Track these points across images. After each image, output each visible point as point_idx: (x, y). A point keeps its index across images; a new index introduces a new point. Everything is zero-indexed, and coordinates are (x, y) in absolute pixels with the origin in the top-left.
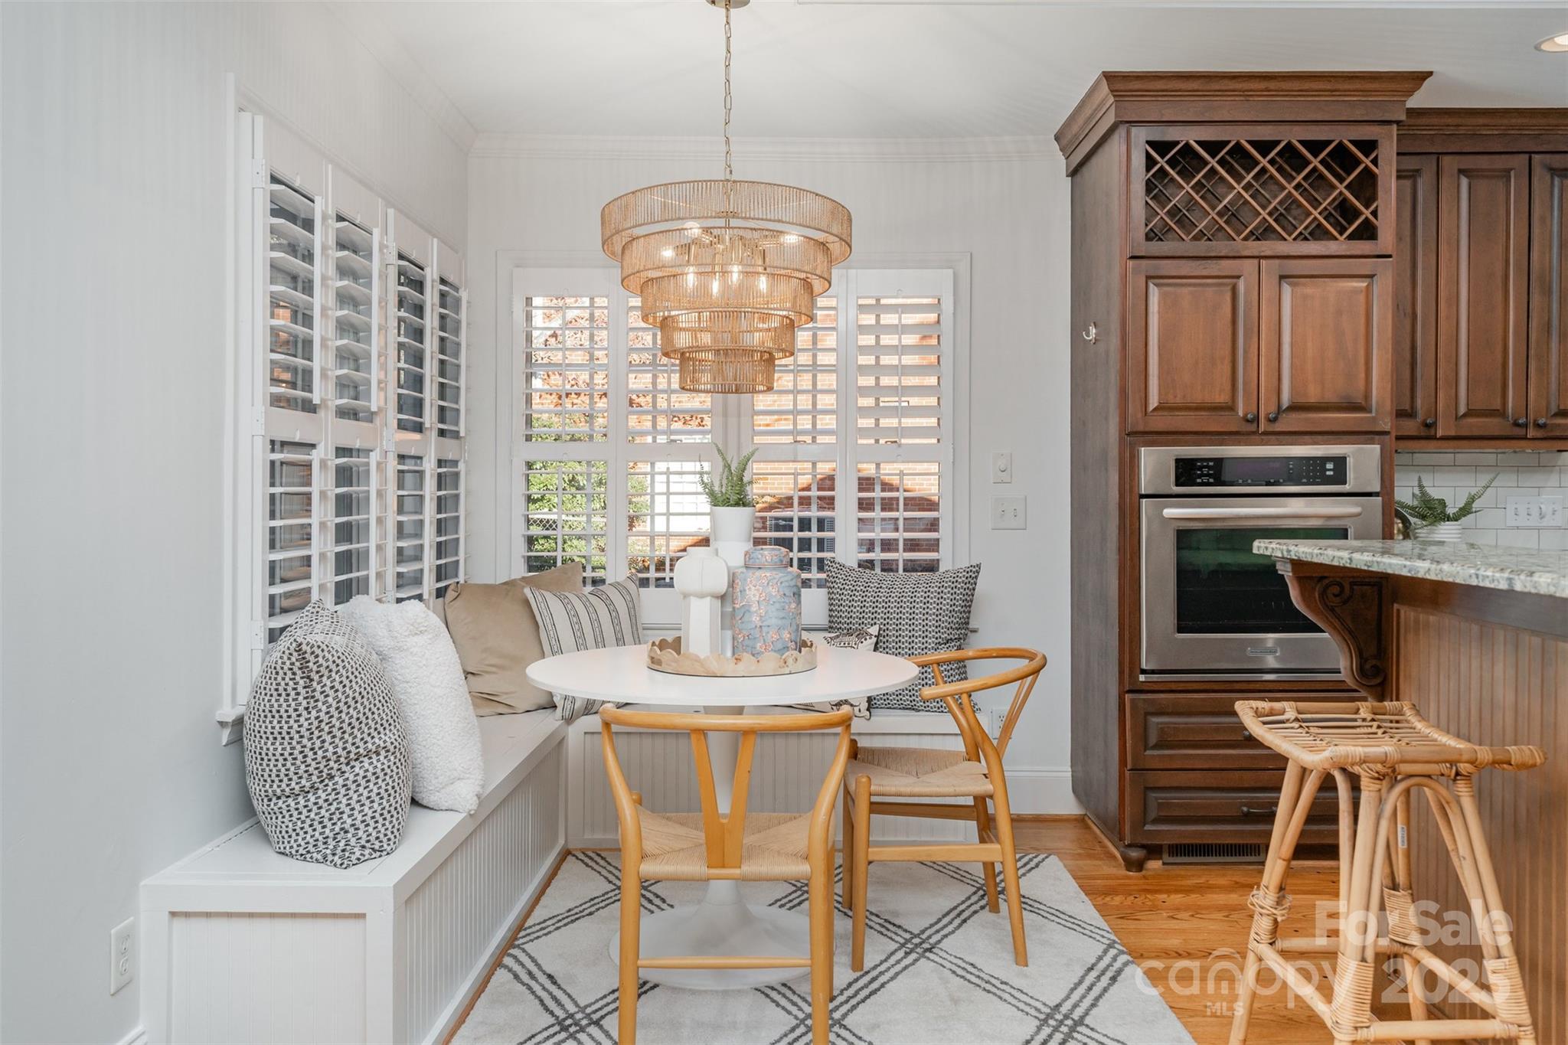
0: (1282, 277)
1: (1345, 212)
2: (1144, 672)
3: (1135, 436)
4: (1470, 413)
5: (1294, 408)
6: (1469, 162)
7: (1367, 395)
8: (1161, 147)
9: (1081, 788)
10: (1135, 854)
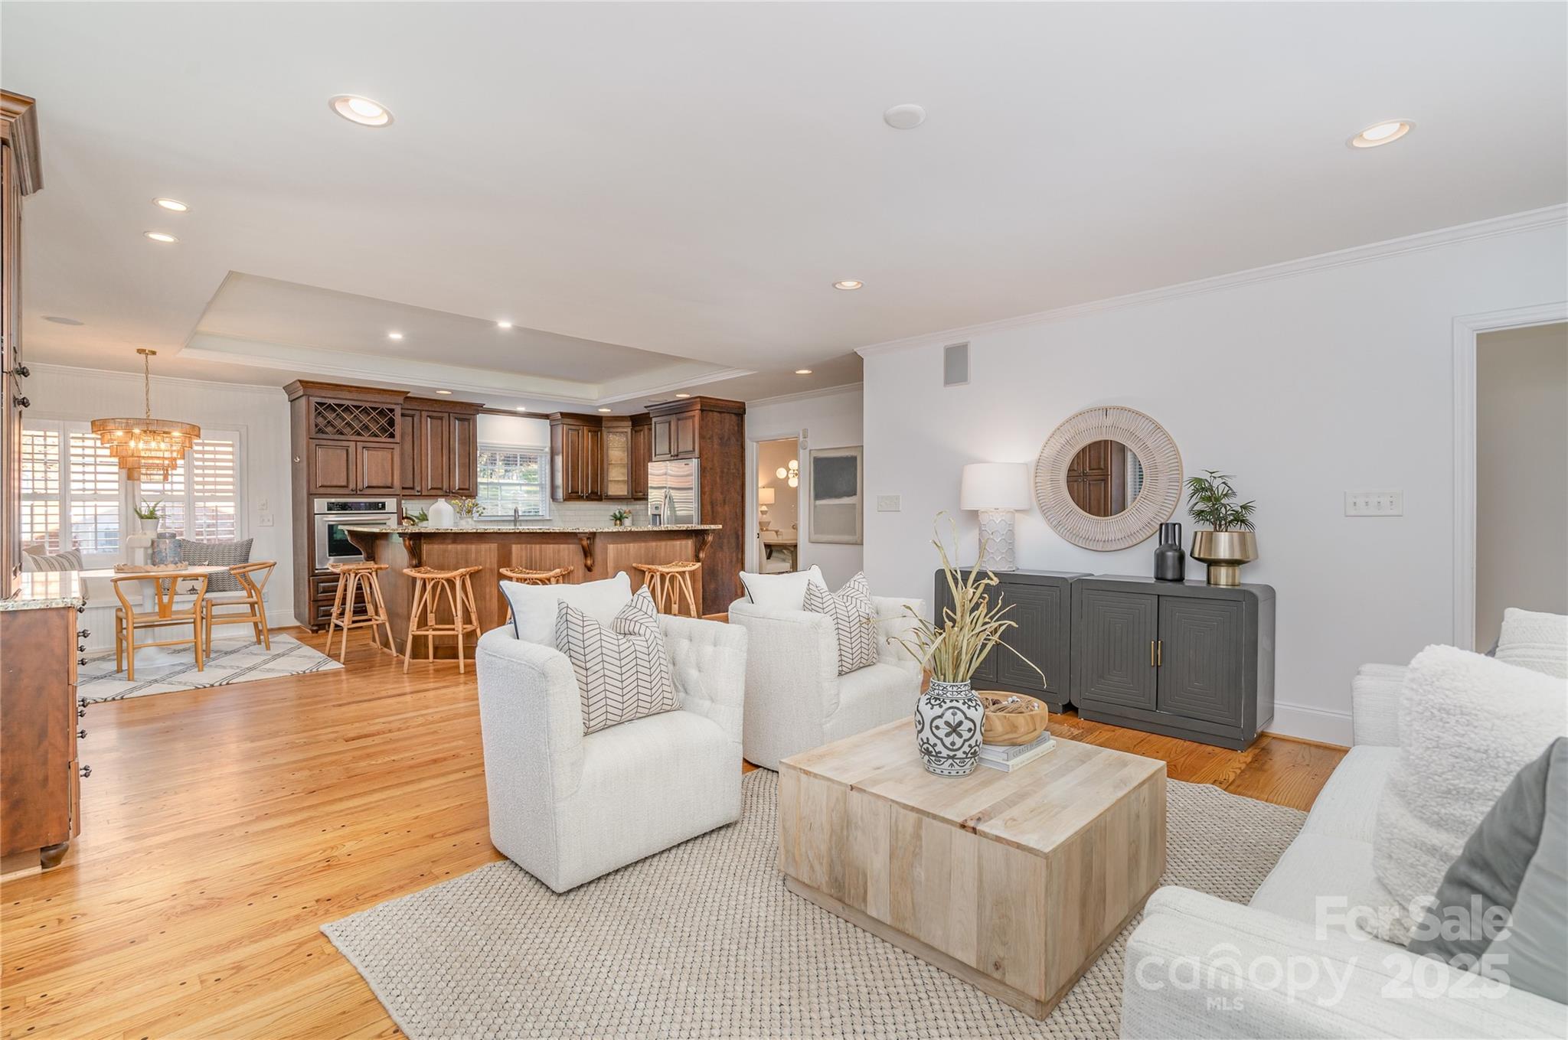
0: (364, 448)
1: (383, 430)
2: (317, 569)
3: (311, 495)
4: (432, 489)
5: (368, 487)
6: (430, 414)
7: (392, 484)
8: (321, 404)
9: (297, 616)
10: (315, 628)
